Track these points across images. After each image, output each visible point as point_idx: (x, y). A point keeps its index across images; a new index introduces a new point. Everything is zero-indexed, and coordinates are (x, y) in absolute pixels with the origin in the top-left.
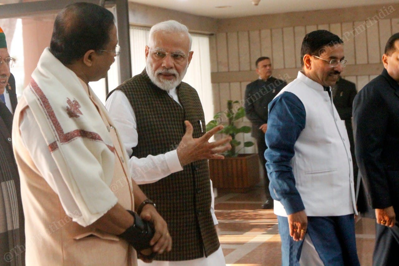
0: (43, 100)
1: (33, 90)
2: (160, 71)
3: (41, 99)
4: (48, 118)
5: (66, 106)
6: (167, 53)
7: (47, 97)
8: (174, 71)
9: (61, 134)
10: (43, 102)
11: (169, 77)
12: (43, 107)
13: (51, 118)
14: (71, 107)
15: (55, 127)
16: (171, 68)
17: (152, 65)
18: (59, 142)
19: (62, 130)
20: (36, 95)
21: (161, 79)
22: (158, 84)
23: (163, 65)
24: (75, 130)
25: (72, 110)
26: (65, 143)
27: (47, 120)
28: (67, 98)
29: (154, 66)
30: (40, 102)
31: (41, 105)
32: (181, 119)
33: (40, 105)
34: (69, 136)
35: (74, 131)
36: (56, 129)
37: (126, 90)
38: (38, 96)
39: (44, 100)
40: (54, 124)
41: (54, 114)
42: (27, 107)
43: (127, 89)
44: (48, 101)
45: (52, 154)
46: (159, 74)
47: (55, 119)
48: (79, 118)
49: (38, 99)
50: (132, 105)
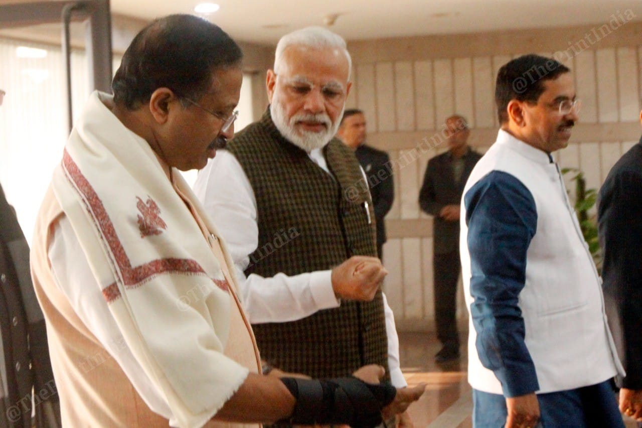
0: (92, 203)
1: (72, 181)
2: (300, 117)
3: (88, 199)
4: (102, 238)
5: (136, 215)
6: (312, 87)
7: (100, 197)
8: (325, 118)
9: (127, 268)
10: (93, 206)
11: (317, 128)
12: (92, 216)
13: (107, 239)
14: (145, 216)
15: (115, 255)
16: (321, 112)
17: (284, 107)
18: (121, 283)
19: (128, 260)
20: (78, 192)
21: (302, 131)
22: (295, 139)
23: (305, 107)
24: (152, 262)
25: (148, 222)
26: (134, 286)
27: (100, 240)
28: (137, 197)
29: (289, 108)
30: (87, 206)
31: (89, 211)
32: (334, 200)
33: (86, 212)
34: (140, 273)
35: (150, 264)
36: (116, 260)
37: (237, 150)
38: (83, 195)
39: (94, 203)
40: (113, 249)
41: (113, 231)
42: (62, 215)
43: (238, 147)
44: (102, 205)
45: (111, 307)
46: (298, 123)
47: (114, 239)
48: (160, 236)
49: (84, 201)
50: (249, 177)
